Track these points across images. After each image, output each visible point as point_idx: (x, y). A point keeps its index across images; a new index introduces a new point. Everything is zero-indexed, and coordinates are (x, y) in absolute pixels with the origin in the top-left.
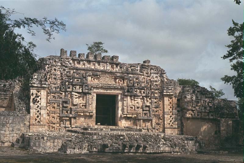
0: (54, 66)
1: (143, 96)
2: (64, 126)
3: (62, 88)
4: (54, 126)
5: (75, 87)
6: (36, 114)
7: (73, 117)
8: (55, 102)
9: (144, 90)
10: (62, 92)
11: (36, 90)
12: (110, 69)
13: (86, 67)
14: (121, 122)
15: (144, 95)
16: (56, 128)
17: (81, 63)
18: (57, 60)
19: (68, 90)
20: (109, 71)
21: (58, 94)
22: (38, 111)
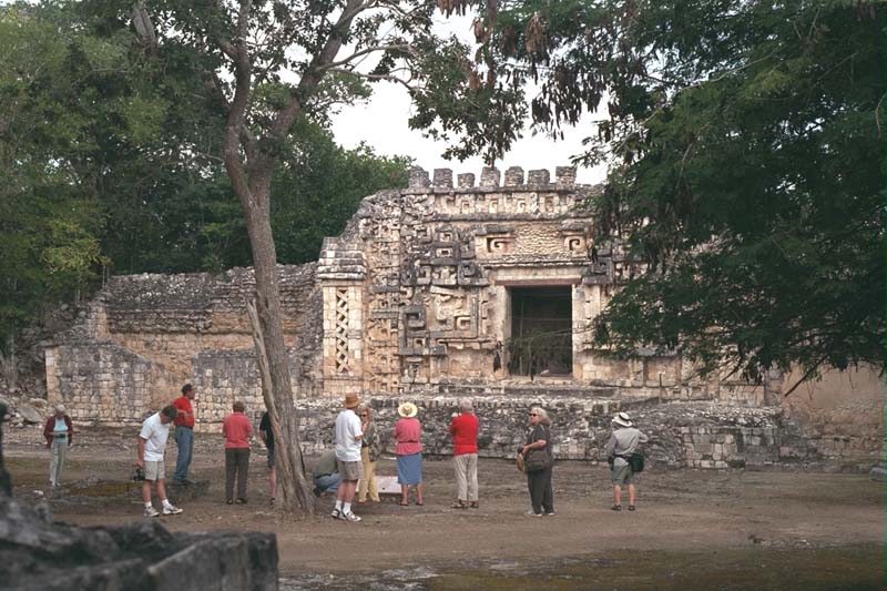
0: (383, 219)
2: (411, 380)
3: (404, 276)
4: (385, 380)
5: (437, 271)
6: (338, 350)
7: (433, 356)
8: (384, 316)
10: (405, 289)
11: (337, 287)
12: (542, 210)
13: (472, 211)
14: (581, 367)
16: (389, 385)
17: (459, 201)
18: (390, 203)
19: (420, 281)
20: (537, 217)
21: (393, 295)
22: (343, 343)
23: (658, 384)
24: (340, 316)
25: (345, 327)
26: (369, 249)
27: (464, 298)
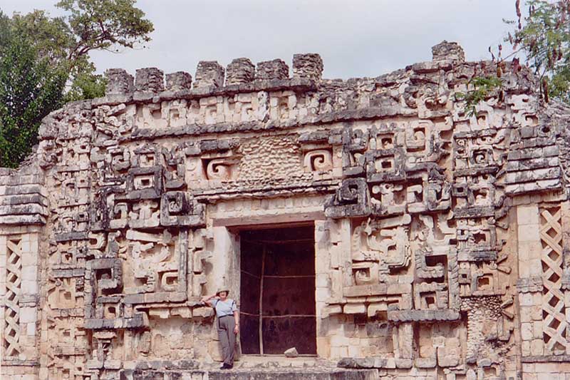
0: (68, 141)
1: (415, 216)
2: (100, 365)
3: (93, 218)
4: (67, 365)
5: (135, 208)
6: (7, 324)
7: (128, 329)
8: (68, 274)
9: (418, 188)
10: (94, 236)
11: (8, 235)
12: (274, 116)
13: (183, 123)
14: (329, 341)
15: (419, 207)
16: (72, 373)
17: (165, 109)
18: (78, 117)
19: (114, 224)
20: (267, 126)
21: (80, 244)
22: (13, 314)
23: (433, 364)
24: (11, 276)
25: (16, 291)
26: (51, 182)
27: (171, 246)
